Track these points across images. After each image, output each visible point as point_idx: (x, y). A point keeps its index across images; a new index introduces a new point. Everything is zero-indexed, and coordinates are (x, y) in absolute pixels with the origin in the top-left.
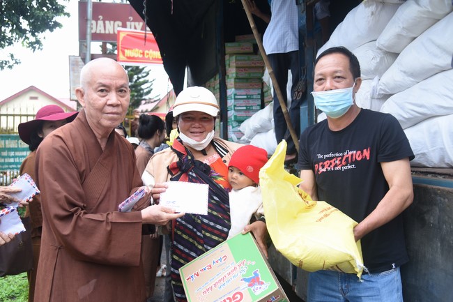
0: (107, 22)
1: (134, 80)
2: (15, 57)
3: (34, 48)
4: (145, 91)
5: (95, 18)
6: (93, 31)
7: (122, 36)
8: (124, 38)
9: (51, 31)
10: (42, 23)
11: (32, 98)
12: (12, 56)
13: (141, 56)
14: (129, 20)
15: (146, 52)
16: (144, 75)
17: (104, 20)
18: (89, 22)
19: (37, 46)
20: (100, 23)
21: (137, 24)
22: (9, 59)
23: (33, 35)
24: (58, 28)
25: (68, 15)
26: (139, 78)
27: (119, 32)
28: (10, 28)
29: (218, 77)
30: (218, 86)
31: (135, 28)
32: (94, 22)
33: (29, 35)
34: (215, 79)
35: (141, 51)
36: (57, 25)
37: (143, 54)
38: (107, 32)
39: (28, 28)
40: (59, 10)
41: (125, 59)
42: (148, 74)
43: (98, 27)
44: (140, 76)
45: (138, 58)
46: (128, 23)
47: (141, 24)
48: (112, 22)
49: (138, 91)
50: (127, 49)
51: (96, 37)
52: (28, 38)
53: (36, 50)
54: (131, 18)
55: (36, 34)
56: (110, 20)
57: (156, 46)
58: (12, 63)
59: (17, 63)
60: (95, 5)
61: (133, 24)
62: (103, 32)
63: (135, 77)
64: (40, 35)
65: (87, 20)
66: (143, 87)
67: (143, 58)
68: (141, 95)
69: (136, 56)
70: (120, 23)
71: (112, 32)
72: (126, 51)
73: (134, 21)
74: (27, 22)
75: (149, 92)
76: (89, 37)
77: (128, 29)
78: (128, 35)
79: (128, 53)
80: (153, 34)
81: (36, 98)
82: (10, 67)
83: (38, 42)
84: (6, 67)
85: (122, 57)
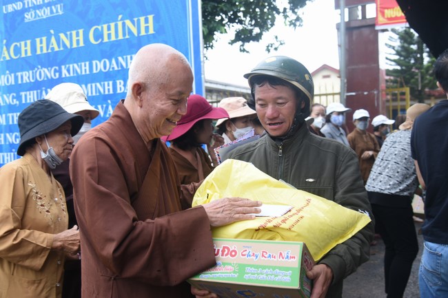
2: (279, 39)
3: (295, 25)
11: (325, 77)
12: (276, 37)
19: (298, 23)
22: (274, 41)
23: (294, 12)
33: (289, 13)
39: (288, 6)
41: (386, 21)
45: (402, 18)
50: (388, 8)
52: (289, 17)
53: (297, 27)
55: (296, 10)
58: (277, 44)
59: (281, 44)
69: (398, 15)
72: (386, 11)
79: (388, 13)
81: (328, 76)
82: (276, 49)
83: (298, 19)
84: (272, 49)
85: (381, 19)
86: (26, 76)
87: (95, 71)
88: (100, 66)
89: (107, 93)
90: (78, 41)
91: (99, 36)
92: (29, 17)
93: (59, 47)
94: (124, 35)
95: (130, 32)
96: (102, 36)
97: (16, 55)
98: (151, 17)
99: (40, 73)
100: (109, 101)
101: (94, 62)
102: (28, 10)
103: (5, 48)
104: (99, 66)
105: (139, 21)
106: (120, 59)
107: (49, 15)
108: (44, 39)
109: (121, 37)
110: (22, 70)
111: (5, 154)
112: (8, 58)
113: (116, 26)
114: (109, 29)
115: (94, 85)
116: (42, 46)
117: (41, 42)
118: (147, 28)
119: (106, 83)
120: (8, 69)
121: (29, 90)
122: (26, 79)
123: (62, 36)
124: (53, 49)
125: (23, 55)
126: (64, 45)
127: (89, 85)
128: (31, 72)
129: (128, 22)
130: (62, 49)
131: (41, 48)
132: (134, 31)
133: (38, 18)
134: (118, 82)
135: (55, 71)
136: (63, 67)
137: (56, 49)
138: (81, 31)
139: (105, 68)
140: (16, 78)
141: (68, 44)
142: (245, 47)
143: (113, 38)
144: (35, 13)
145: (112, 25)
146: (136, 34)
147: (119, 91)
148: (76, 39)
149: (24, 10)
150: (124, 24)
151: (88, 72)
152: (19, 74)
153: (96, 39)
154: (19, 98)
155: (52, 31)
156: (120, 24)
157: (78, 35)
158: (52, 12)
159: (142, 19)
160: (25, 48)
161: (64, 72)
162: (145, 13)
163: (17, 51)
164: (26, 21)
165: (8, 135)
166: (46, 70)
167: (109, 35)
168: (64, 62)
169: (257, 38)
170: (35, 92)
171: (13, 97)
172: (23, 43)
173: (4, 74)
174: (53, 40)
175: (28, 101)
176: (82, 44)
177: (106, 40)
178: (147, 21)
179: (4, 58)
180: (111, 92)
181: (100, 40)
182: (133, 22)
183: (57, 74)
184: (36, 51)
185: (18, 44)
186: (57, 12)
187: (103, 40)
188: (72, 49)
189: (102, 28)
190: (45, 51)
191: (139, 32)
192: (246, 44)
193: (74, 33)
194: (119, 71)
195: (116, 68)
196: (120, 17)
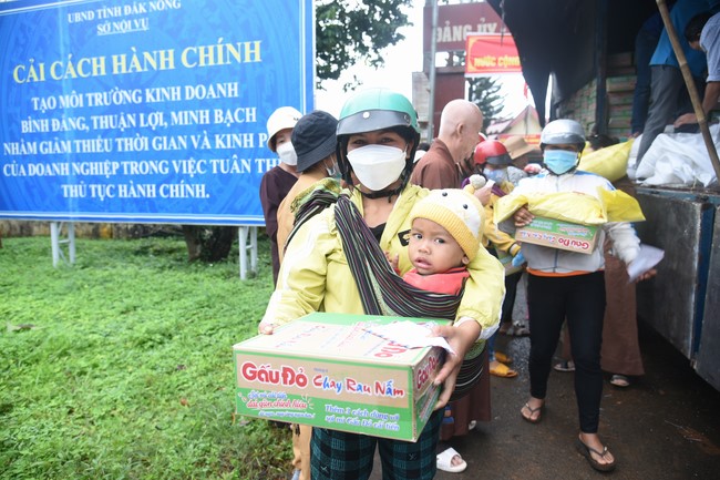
0: (455, 28)
1: (483, 96)
2: (357, 79)
3: (377, 66)
4: (495, 109)
5: (441, 24)
6: (439, 40)
7: (471, 42)
8: (475, 44)
9: (394, 44)
10: (384, 37)
12: (355, 77)
13: (493, 65)
14: (481, 22)
15: (500, 59)
16: (495, 89)
17: (451, 26)
18: (434, 31)
19: (379, 63)
20: (447, 29)
21: (489, 25)
23: (376, 51)
24: (400, 41)
25: (412, 24)
26: (488, 94)
27: (468, 37)
28: (353, 46)
29: (595, 82)
30: (595, 94)
31: (488, 31)
32: (440, 29)
33: (371, 52)
34: (591, 86)
35: (494, 59)
36: (400, 37)
37: (497, 61)
38: (454, 40)
39: (370, 45)
40: (402, 20)
42: (499, 88)
43: (445, 34)
44: (490, 91)
45: (490, 67)
46: (479, 26)
47: (495, 25)
48: (460, 27)
49: (487, 109)
50: (477, 57)
51: (442, 47)
52: (369, 56)
53: (379, 68)
54: (483, 19)
55: (379, 50)
56: (458, 25)
57: (515, 50)
58: (355, 84)
59: (359, 84)
60: (441, 9)
61: (485, 26)
62: (449, 40)
63: (484, 93)
64: (382, 51)
65: (431, 27)
66: (492, 104)
67: (497, 67)
68: (491, 114)
69: (488, 64)
70: (469, 27)
71: (460, 39)
72: (476, 60)
73: (486, 22)
74: (370, 38)
75: (499, 110)
76: (433, 47)
77: (479, 33)
78: (479, 40)
79: (478, 62)
80: (513, 35)
83: (380, 59)
84: (349, 89)
85: (470, 67)
86: (99, 99)
87: (187, 98)
88: (195, 92)
89: (202, 122)
90: (167, 63)
91: (193, 58)
92: (102, 30)
93: (143, 67)
94: (225, 60)
95: (232, 58)
96: (197, 59)
97: (85, 73)
98: (257, 44)
99: (118, 95)
100: (205, 132)
101: (187, 88)
102: (102, 21)
103: (70, 64)
104: (193, 92)
105: (243, 46)
106: (219, 86)
107: (130, 30)
108: (123, 57)
109: (220, 62)
110: (93, 91)
111: (71, 187)
112: (74, 76)
113: (215, 50)
114: (206, 51)
115: (186, 113)
116: (120, 65)
117: (119, 60)
118: (252, 56)
119: (202, 112)
120: (74, 88)
121: (103, 114)
122: (98, 102)
123: (147, 55)
124: (134, 69)
125: (95, 73)
126: (150, 66)
127: (180, 113)
128: (105, 94)
129: (230, 47)
130: (146, 70)
131: (120, 67)
132: (238, 57)
133: (114, 32)
134: (216, 111)
135: (137, 94)
136: (147, 90)
137: (139, 69)
138: (171, 52)
139: (201, 95)
140: (86, 100)
141: (154, 65)
142: (322, 85)
143: (211, 63)
144: (112, 26)
145: (211, 48)
146: (239, 60)
147: (216, 122)
148: (165, 60)
149: (96, 22)
150: (225, 49)
151: (179, 98)
152: (90, 95)
153: (190, 62)
154: (90, 123)
155: (134, 49)
156: (220, 47)
157: (167, 55)
158: (133, 26)
159: (247, 45)
160: (98, 66)
161: (149, 96)
162: (251, 39)
163: (87, 68)
164: (99, 34)
165: (74, 165)
166: (125, 93)
167: (207, 60)
168: (149, 85)
169: (335, 75)
170: (111, 117)
171: (82, 122)
172: (94, 60)
173: (70, 94)
174: (135, 58)
175: (102, 127)
176: (172, 66)
177: (202, 64)
178: (252, 47)
179: (69, 75)
180: (208, 122)
181: (195, 64)
182: (236, 47)
183: (140, 99)
184: (112, 70)
185: (89, 61)
186: (141, 27)
187: (198, 63)
188: (159, 72)
189: (198, 50)
190: (124, 71)
191: (243, 58)
192: (324, 81)
193: (162, 53)
194: (217, 99)
195: (214, 96)
196: (221, 40)
